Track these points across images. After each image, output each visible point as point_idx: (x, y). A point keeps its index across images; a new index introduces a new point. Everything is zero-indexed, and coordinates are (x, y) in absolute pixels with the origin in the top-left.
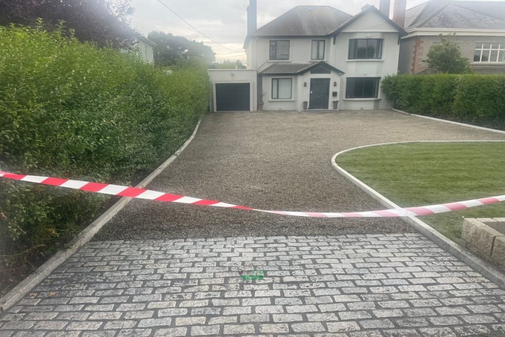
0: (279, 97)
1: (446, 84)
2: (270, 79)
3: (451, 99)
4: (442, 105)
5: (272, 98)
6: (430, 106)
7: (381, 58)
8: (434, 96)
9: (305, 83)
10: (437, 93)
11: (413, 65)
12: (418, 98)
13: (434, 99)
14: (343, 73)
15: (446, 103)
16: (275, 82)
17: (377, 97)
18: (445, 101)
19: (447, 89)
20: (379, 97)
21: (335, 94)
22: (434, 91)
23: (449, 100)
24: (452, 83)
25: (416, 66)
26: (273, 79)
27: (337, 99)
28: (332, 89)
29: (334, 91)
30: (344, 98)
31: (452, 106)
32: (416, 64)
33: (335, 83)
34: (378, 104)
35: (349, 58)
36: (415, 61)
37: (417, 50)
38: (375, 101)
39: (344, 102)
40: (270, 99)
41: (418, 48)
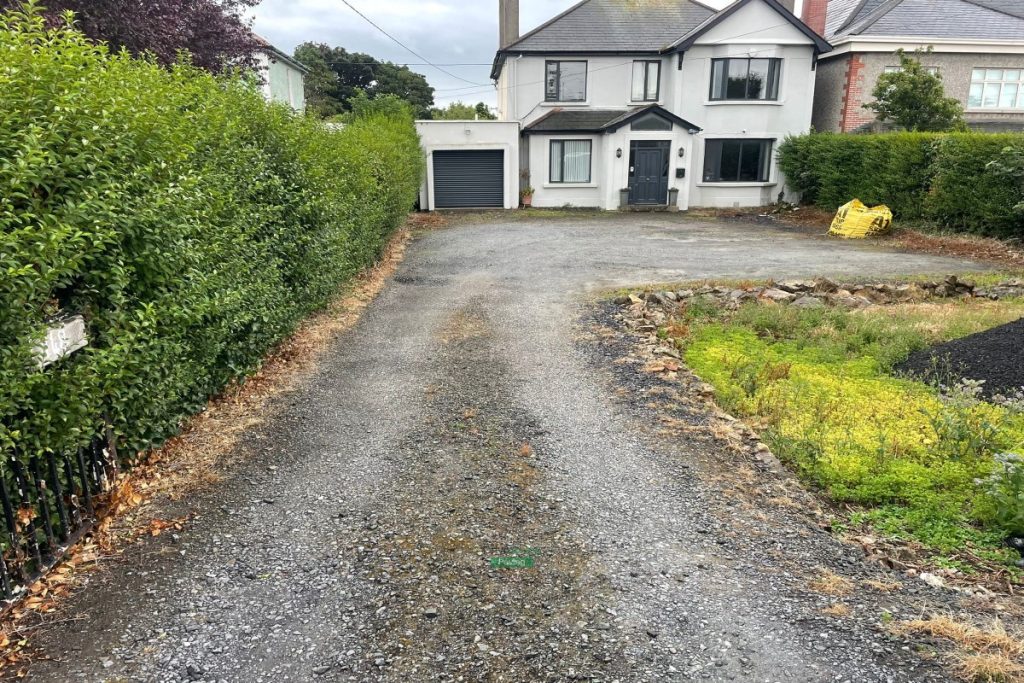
0: (565, 180)
1: (912, 152)
2: (546, 141)
3: (924, 184)
5: (550, 182)
7: (776, 99)
9: (619, 150)
10: (895, 173)
11: (844, 112)
14: (698, 129)
16: (557, 148)
17: (768, 180)
18: (911, 188)
19: (916, 164)
20: (772, 180)
21: (680, 173)
22: (887, 169)
23: (919, 186)
24: (924, 151)
25: (848, 116)
26: (551, 141)
27: (685, 183)
28: (675, 163)
29: (680, 166)
30: (699, 182)
31: (926, 199)
32: (849, 111)
33: (681, 149)
34: (769, 194)
35: (710, 99)
36: (846, 105)
37: (852, 82)
38: (764, 187)
39: (699, 189)
40: (547, 183)
41: (853, 78)
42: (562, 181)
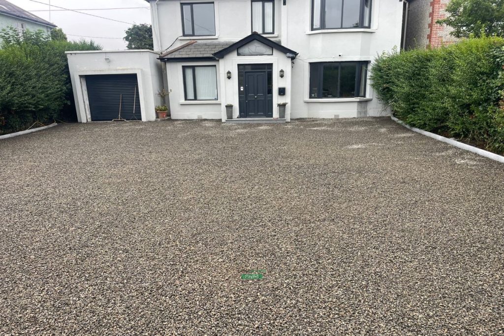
0: (198, 98)
1: (479, 60)
2: (179, 67)
3: (492, 98)
4: (471, 113)
5: (186, 99)
6: (447, 114)
7: (369, 27)
8: (453, 91)
9: (229, 73)
11: (429, 37)
12: (424, 97)
13: (454, 98)
14: (297, 54)
15: (481, 108)
16: (189, 72)
17: (364, 96)
18: (478, 103)
19: (483, 73)
20: (368, 96)
21: (282, 92)
22: (453, 80)
23: (487, 100)
24: (495, 57)
25: (433, 40)
26: (184, 68)
27: (287, 99)
28: (277, 83)
29: (282, 86)
30: (307, 99)
31: (495, 116)
32: (433, 36)
33: (282, 71)
34: (365, 107)
35: (312, 29)
36: (431, 30)
37: (436, 10)
38: (360, 102)
39: (306, 104)
40: (183, 101)
41: (437, 6)
42: (196, 99)
